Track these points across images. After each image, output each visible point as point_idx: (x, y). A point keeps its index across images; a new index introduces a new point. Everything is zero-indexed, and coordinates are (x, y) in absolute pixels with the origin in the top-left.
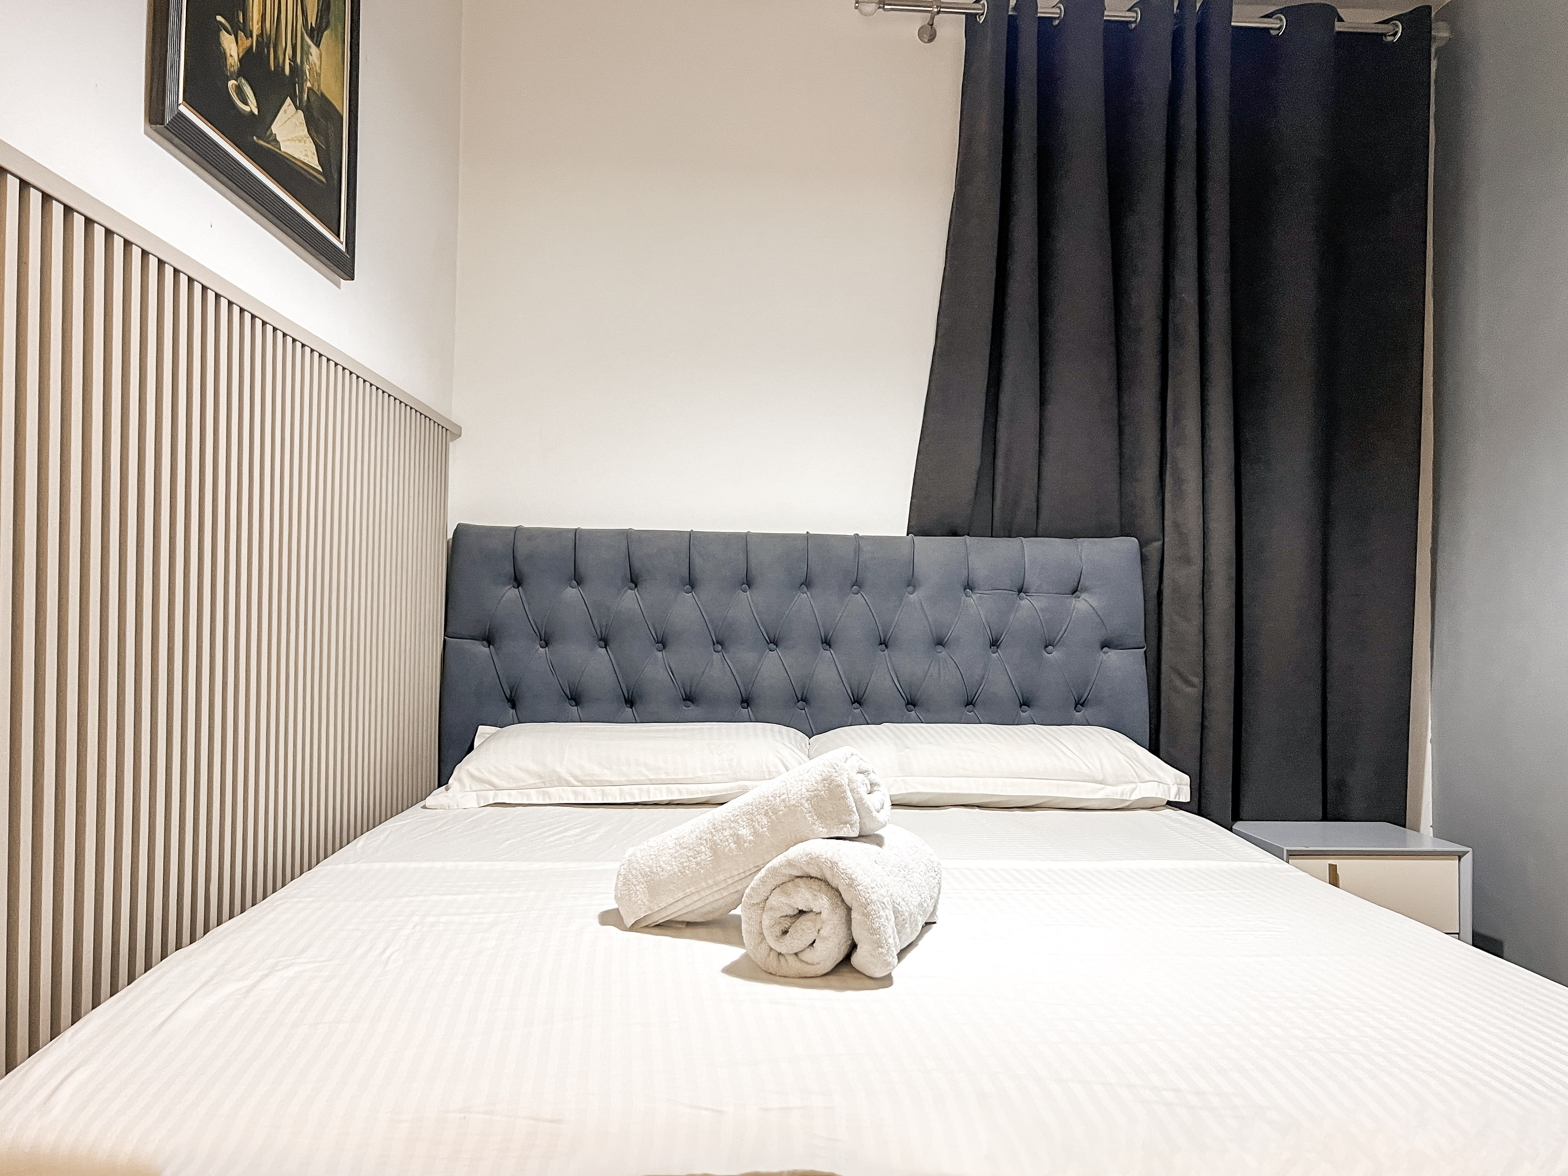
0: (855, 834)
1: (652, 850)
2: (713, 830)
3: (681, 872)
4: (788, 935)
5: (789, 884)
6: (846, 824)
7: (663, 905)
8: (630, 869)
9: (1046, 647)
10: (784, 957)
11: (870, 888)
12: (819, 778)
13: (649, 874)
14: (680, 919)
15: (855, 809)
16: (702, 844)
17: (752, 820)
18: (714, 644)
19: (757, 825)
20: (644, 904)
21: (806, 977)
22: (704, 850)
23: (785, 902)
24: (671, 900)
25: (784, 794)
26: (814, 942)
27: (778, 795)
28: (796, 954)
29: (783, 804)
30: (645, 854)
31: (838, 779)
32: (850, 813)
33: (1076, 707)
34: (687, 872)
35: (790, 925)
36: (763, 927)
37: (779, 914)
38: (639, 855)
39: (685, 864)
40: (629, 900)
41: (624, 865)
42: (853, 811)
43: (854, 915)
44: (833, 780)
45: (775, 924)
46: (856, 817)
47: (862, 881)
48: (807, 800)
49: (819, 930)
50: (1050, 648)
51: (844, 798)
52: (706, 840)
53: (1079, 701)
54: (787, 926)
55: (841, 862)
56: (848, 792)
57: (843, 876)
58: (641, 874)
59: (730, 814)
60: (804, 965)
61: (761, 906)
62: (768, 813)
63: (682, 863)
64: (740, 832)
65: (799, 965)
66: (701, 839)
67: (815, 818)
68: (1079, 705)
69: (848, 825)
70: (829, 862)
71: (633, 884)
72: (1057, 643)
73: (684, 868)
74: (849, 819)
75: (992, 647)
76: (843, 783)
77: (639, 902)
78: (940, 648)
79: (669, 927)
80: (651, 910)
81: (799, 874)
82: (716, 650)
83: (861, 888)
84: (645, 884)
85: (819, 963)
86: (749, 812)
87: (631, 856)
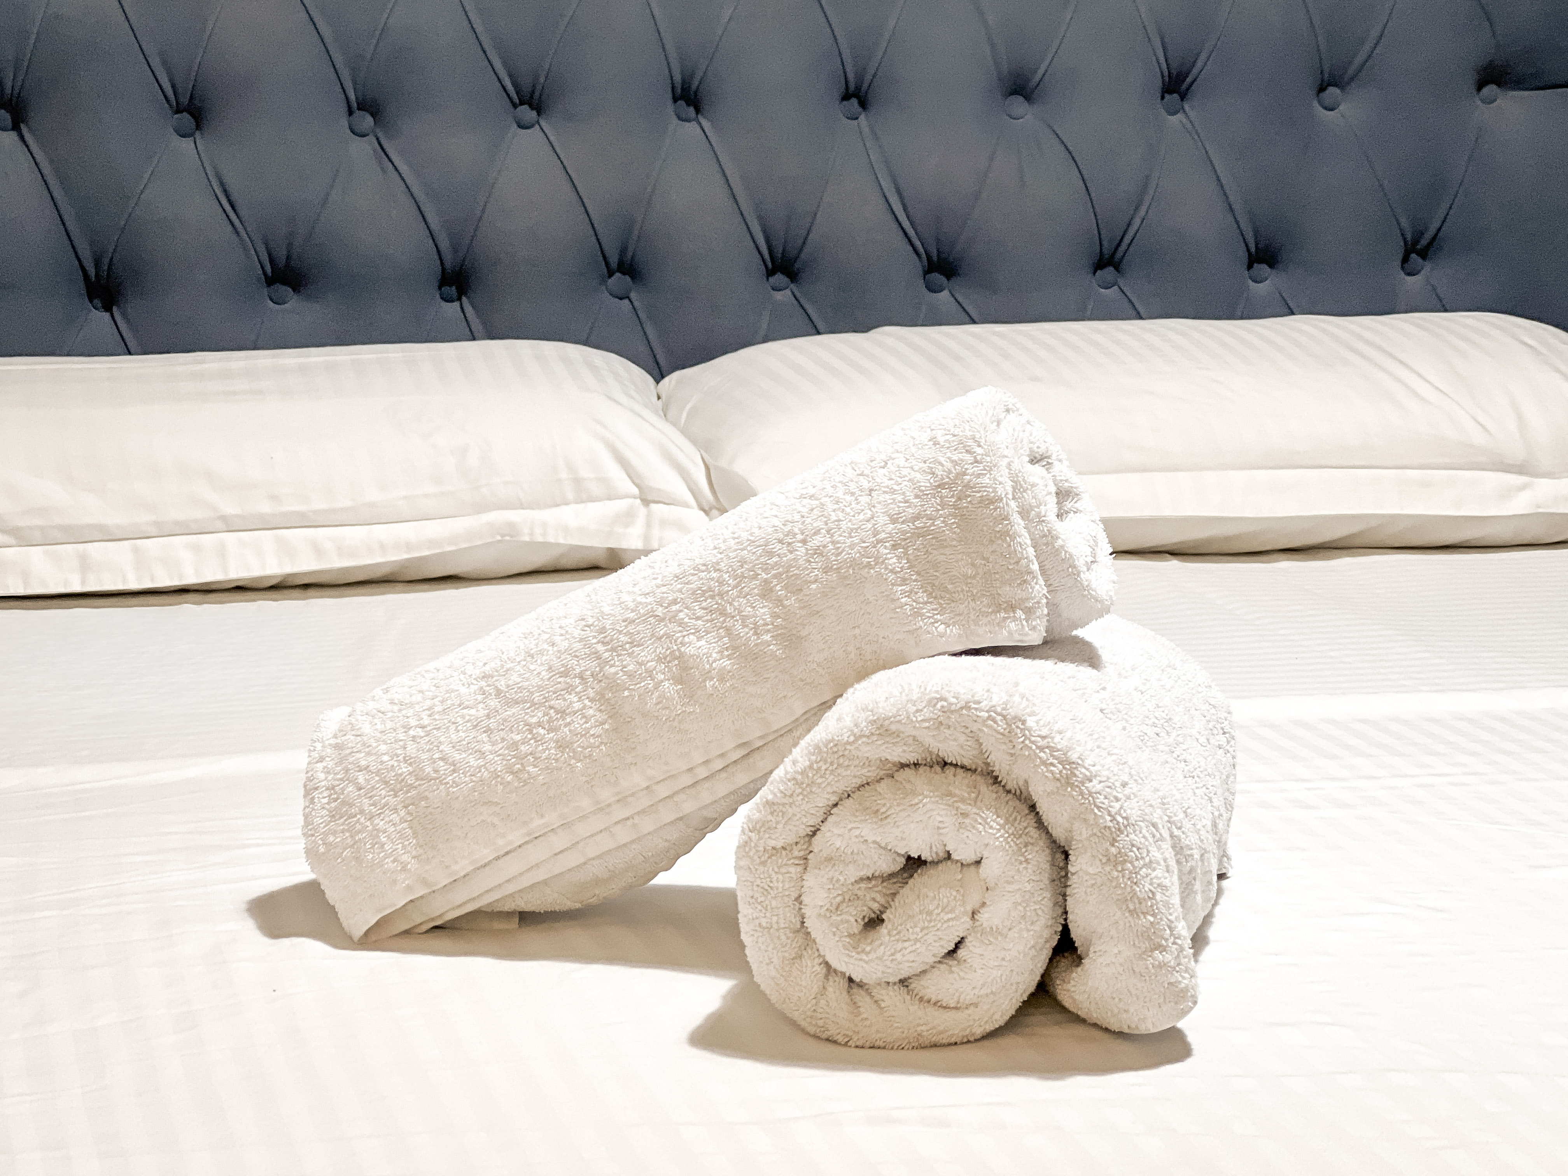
0: (1035, 638)
1: (410, 712)
2: (600, 648)
3: (512, 773)
4: (883, 930)
5: (882, 787)
6: (1013, 608)
7: (462, 867)
8: (347, 771)
9: (1321, 89)
10: (869, 993)
11: (1118, 784)
12: (925, 481)
13: (411, 780)
14: (508, 907)
15: (1035, 567)
16: (569, 689)
17: (723, 613)
18: (351, 113)
19: (738, 626)
20: (404, 869)
21: (935, 1045)
22: (577, 706)
23: (870, 839)
24: (486, 853)
25: (817, 532)
26: (958, 945)
27: (800, 537)
28: (904, 982)
29: (818, 563)
30: (389, 725)
31: (986, 480)
32: (1023, 578)
33: (1405, 260)
34: (531, 769)
35: (882, 901)
36: (807, 911)
37: (853, 873)
38: (367, 729)
39: (524, 748)
40: (357, 859)
41: (321, 759)
42: (1030, 573)
43: (1079, 864)
44: (967, 486)
45: (843, 901)
46: (1039, 588)
47: (1097, 768)
48: (895, 547)
49: (973, 913)
50: (1332, 90)
51: (1006, 534)
52: (582, 677)
53: (1416, 242)
54: (876, 906)
55: (1034, 718)
56: (1016, 519)
57: (1042, 755)
58: (386, 783)
59: (650, 599)
60: (931, 1011)
61: (796, 853)
62: (771, 590)
63: (515, 745)
64: (689, 650)
65: (916, 1009)
66: (565, 674)
67: (922, 596)
68: (1413, 256)
69: (1019, 613)
70: (999, 718)
71: (362, 812)
72: (1352, 79)
73: (520, 758)
74: (1020, 594)
75: (1167, 96)
76: (1000, 491)
77: (389, 864)
78: (1018, 104)
79: (472, 930)
80: (424, 882)
81: (912, 758)
82: (357, 129)
83: (1099, 787)
84: (402, 813)
85: (976, 1005)
86: (710, 589)
87: (342, 731)
